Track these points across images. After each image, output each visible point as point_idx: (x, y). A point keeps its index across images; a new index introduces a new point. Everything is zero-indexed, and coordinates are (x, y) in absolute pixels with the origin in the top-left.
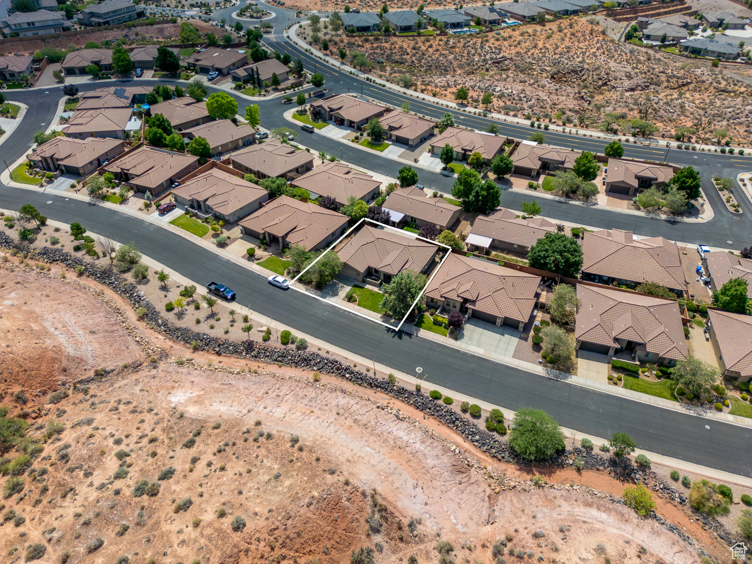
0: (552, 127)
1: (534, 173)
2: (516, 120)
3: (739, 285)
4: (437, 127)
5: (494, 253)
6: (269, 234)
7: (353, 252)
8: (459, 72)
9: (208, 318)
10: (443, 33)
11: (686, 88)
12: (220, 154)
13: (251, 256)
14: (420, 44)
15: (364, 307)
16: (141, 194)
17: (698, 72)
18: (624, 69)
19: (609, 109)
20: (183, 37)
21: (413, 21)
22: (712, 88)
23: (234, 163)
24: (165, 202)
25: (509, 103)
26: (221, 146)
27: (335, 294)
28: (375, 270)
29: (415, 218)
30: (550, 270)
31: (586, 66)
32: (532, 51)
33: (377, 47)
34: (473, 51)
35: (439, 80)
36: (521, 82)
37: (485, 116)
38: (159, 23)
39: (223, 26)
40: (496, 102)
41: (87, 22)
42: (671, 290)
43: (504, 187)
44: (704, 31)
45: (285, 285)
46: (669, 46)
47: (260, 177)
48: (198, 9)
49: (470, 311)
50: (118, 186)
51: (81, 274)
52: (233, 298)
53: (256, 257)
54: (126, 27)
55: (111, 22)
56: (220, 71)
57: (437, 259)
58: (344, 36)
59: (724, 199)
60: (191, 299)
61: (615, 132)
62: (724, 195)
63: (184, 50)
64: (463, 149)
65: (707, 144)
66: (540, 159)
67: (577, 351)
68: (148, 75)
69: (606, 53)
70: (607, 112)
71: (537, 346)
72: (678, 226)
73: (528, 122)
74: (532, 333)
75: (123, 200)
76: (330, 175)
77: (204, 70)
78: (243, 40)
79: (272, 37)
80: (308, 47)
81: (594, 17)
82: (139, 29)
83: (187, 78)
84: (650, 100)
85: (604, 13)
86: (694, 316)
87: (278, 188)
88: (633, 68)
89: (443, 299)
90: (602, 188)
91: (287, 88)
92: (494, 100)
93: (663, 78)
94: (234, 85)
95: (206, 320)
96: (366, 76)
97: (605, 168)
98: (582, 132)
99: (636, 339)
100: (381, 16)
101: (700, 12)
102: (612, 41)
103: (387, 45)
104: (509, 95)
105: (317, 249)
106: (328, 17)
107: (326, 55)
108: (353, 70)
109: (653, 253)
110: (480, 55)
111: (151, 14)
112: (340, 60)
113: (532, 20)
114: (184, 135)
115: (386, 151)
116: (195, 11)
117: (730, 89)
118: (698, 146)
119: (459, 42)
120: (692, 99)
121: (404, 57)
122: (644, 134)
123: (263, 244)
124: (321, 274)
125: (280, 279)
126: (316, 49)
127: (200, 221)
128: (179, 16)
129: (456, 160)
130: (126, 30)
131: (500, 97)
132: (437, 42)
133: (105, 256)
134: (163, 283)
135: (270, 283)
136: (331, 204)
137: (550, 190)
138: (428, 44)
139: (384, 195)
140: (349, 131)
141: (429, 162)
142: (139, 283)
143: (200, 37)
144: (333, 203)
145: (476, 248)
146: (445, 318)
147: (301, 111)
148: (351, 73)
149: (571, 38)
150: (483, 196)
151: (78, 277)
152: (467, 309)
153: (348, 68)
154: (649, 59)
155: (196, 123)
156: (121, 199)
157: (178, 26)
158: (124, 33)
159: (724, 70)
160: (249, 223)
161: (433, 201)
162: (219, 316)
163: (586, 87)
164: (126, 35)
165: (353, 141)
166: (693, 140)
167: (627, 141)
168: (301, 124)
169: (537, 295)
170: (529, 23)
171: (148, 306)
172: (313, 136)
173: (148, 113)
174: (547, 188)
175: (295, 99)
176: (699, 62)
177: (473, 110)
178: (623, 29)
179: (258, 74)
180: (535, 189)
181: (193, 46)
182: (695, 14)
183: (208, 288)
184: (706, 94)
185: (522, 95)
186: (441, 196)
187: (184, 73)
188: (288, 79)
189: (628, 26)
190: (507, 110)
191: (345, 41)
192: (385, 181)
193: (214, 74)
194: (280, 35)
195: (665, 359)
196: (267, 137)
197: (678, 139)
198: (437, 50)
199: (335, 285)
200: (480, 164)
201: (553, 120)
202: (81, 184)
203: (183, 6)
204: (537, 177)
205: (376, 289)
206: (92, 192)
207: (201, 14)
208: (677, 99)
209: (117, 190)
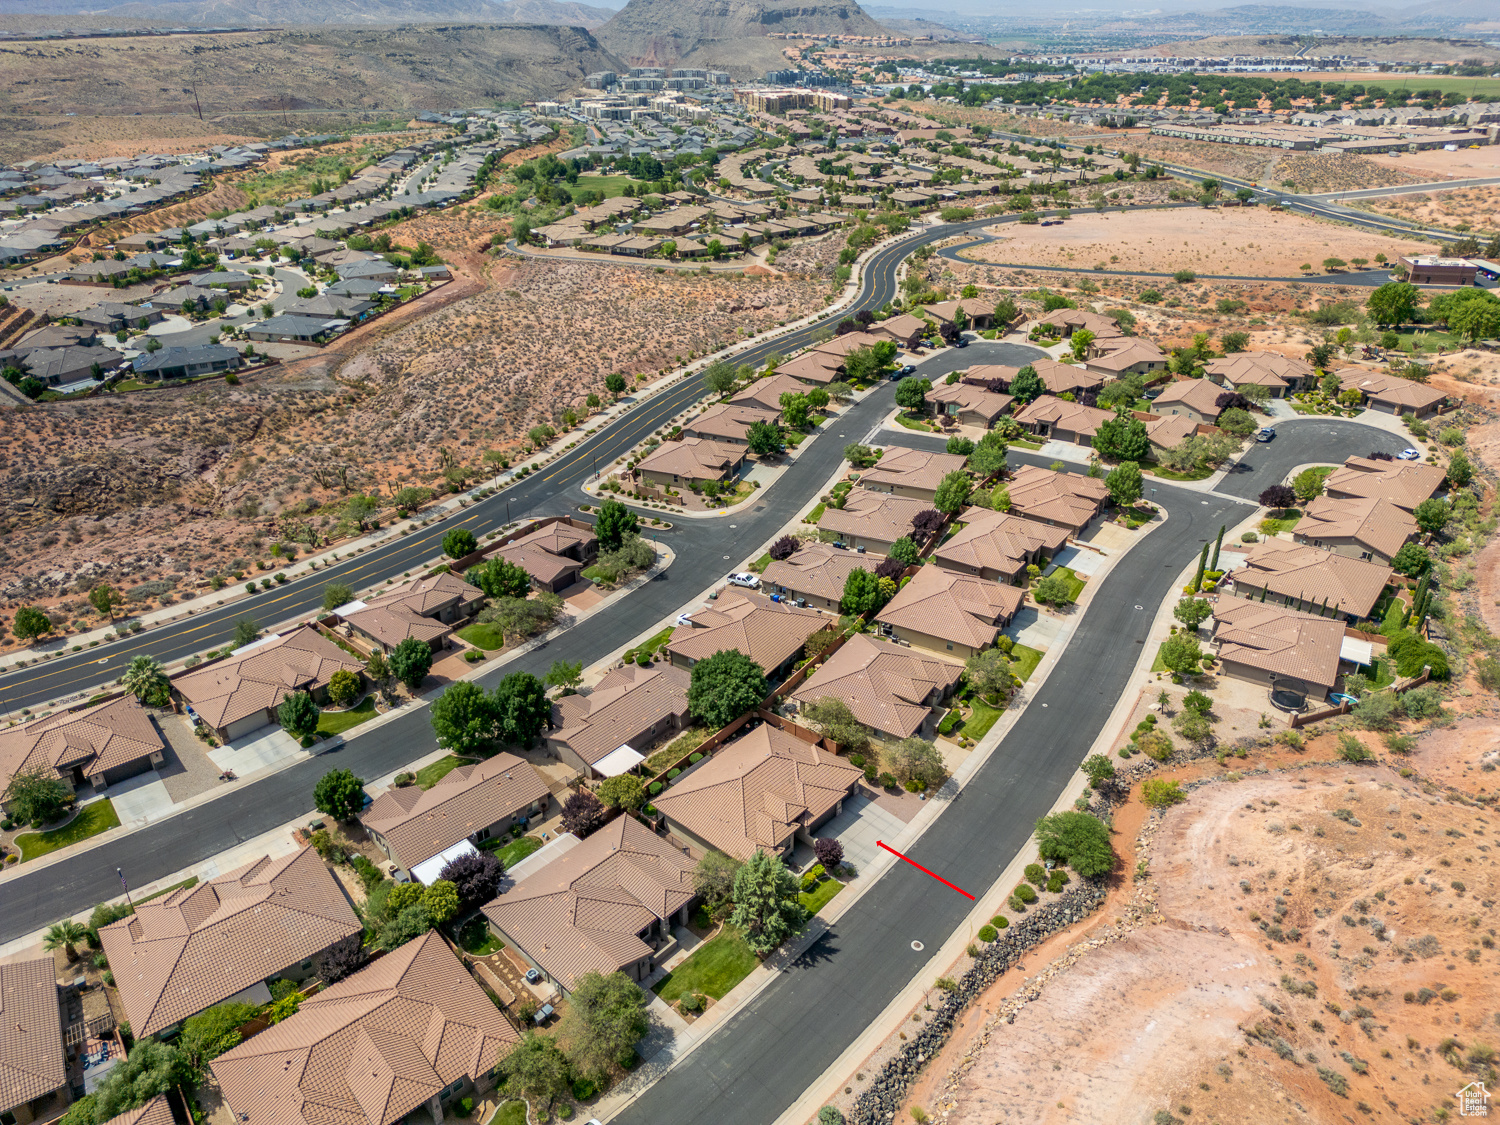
0: (286, 573)
1: (446, 641)
2: (205, 601)
5: (660, 752)
7: (587, 945)
11: (265, 430)
15: (727, 989)
19: (270, 507)
22: (296, 414)
27: (668, 1035)
29: (486, 830)
37: (138, 630)
46: (117, 380)
61: (375, 528)
64: (298, 688)
65: (490, 478)
66: (422, 615)
71: (893, 790)
72: (670, 576)
73: (235, 591)
98: (338, 552)
115: (122, 816)
118: (487, 486)
122: (413, 509)
137: (500, 645)
141: (256, 760)
159: (259, 383)
166: (469, 483)
167: (413, 528)
174: (490, 645)
176: (209, 386)
180: (482, 659)
185: (127, 560)
186: (410, 776)
197: (455, 491)
204: (453, 643)
205: (685, 954)
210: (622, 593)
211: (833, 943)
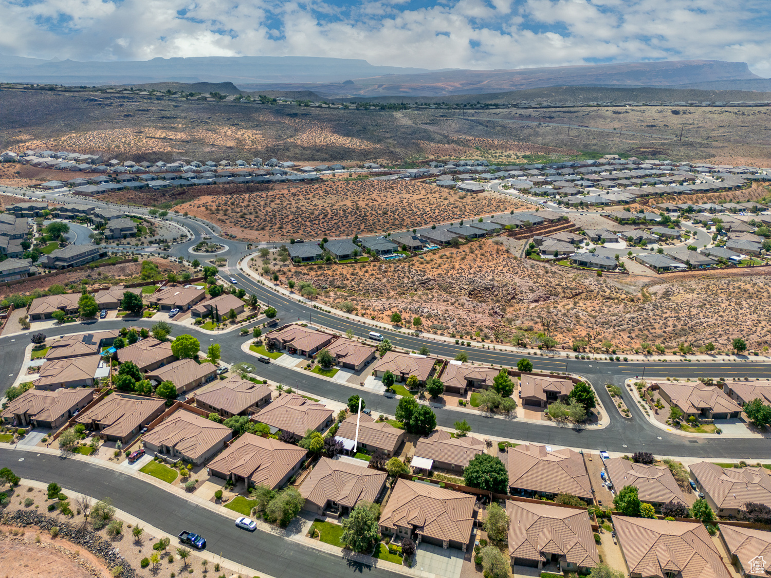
0: (473, 343)
1: (462, 391)
2: (443, 338)
3: (631, 491)
4: (377, 350)
5: (436, 473)
6: (235, 475)
7: (313, 486)
8: (392, 293)
9: (181, 571)
10: (376, 259)
11: (579, 297)
12: (185, 393)
13: (218, 499)
14: (358, 270)
15: (326, 542)
16: (110, 443)
17: (587, 282)
18: (527, 284)
19: (518, 323)
20: (144, 275)
21: (349, 251)
22: (599, 296)
23: (199, 402)
24: (134, 449)
25: (436, 322)
26: (186, 385)
27: (298, 531)
28: (334, 502)
29: (366, 445)
30: (483, 488)
31: (496, 284)
32: (451, 272)
33: (321, 275)
34: (402, 275)
35: (376, 304)
36: (444, 301)
37: (417, 336)
38: (121, 263)
39: (180, 262)
40: (425, 323)
41: (52, 266)
42: (582, 499)
43: (439, 405)
44: (587, 245)
45: (252, 526)
46: (562, 259)
47: (223, 415)
48: (157, 245)
49: (420, 537)
50: (88, 436)
51: (55, 536)
52: (204, 546)
53: (223, 499)
54: (89, 268)
55: (74, 265)
56: (180, 308)
57: (388, 485)
58: (291, 266)
59: (616, 404)
60: (164, 552)
61: (525, 346)
62: (616, 401)
63: (145, 288)
64: (401, 373)
65: (598, 353)
66: (466, 378)
67: (512, 567)
68: (112, 316)
69: (511, 270)
70: (518, 326)
71: (479, 567)
72: (583, 433)
73: (453, 340)
74: (474, 553)
75: (94, 451)
76: (288, 409)
77: (166, 308)
78: (200, 275)
79: (226, 270)
80: (261, 279)
81: (497, 239)
82: (101, 269)
83: (150, 316)
84: (550, 313)
85: (506, 234)
86: (603, 522)
87: (241, 426)
88: (535, 283)
89: (395, 528)
90: (519, 402)
91: (243, 321)
92: (423, 320)
93: (560, 290)
94: (194, 321)
95: (180, 574)
96: (314, 303)
97: (519, 382)
98: (498, 347)
99: (557, 551)
100: (322, 246)
101: (582, 228)
102: (515, 258)
103: (330, 272)
104: (435, 316)
105: (280, 487)
106: (276, 248)
107: (277, 285)
108: (301, 298)
109: (563, 465)
110: (408, 277)
111: (113, 253)
112: (289, 289)
113: (448, 244)
114: (150, 378)
115: (336, 376)
116: (154, 248)
117: (613, 296)
118: (591, 355)
119: (390, 267)
120: (585, 307)
121: (345, 282)
122: (548, 347)
123: (230, 485)
124: (285, 512)
125: (247, 521)
126: (267, 279)
127: (168, 466)
128: (140, 254)
129: (396, 381)
130: (89, 271)
131: (428, 317)
132: (371, 267)
133: (79, 513)
134: (137, 538)
135: (237, 525)
136: (290, 438)
137: (477, 406)
138: (364, 269)
139: (336, 422)
140: (301, 359)
141: (373, 385)
142: (114, 539)
143: (159, 273)
144: (292, 438)
145: (420, 471)
146: (398, 546)
147: (257, 342)
148: (300, 301)
149: (481, 259)
150: (421, 421)
151: (52, 539)
152: (417, 534)
153: (297, 297)
154: (547, 272)
155: (161, 364)
156: (91, 450)
157: (139, 264)
158: (87, 273)
159: (607, 279)
160: (217, 464)
161: (379, 426)
162: (192, 567)
163: (498, 301)
164: (89, 276)
165: (305, 369)
166: (587, 350)
167: (535, 354)
168: (259, 356)
169: (475, 514)
170: (446, 247)
171: (124, 564)
172: (269, 367)
173: (115, 357)
174: (475, 405)
175: (251, 330)
176: (587, 273)
177: (407, 331)
178: (523, 246)
179: (217, 310)
180: (465, 406)
181: (154, 283)
182: (579, 229)
183: (180, 538)
184: (596, 302)
185: (446, 315)
186: (386, 419)
187: (147, 311)
188: (243, 311)
189: (527, 243)
190: (435, 329)
191: (293, 270)
192: (336, 407)
193: (175, 310)
194: (234, 268)
195: (582, 567)
196: (227, 371)
197: (575, 350)
198: (372, 275)
199: (298, 521)
200: (417, 387)
201: (474, 338)
202: (52, 437)
203: (143, 243)
204: (464, 395)
205: (336, 522)
206: (63, 446)
207: (160, 251)
208: (572, 309)
209: (88, 441)
210: (552, 424)
211: (365, 570)
